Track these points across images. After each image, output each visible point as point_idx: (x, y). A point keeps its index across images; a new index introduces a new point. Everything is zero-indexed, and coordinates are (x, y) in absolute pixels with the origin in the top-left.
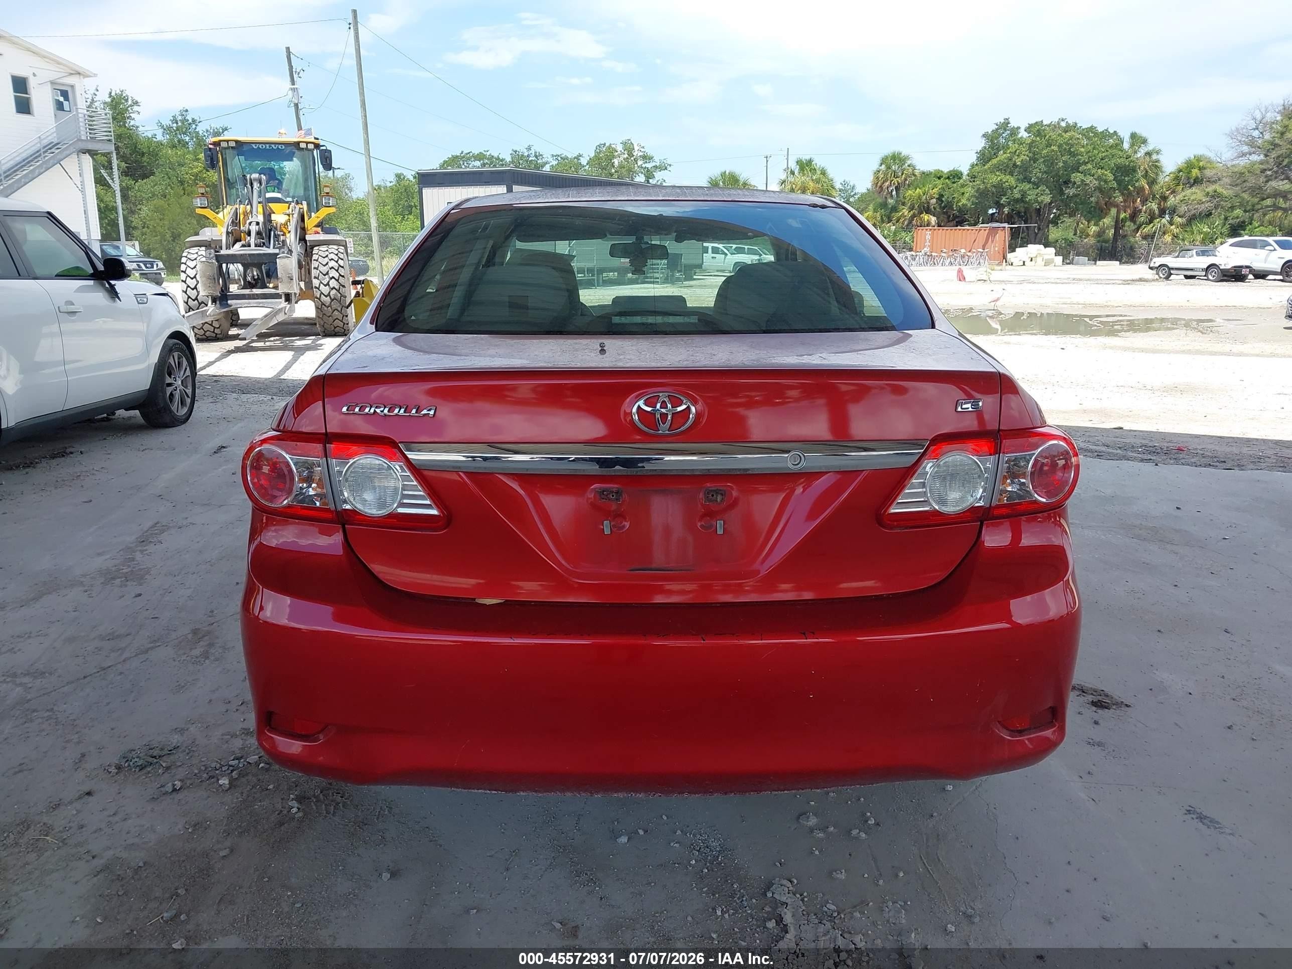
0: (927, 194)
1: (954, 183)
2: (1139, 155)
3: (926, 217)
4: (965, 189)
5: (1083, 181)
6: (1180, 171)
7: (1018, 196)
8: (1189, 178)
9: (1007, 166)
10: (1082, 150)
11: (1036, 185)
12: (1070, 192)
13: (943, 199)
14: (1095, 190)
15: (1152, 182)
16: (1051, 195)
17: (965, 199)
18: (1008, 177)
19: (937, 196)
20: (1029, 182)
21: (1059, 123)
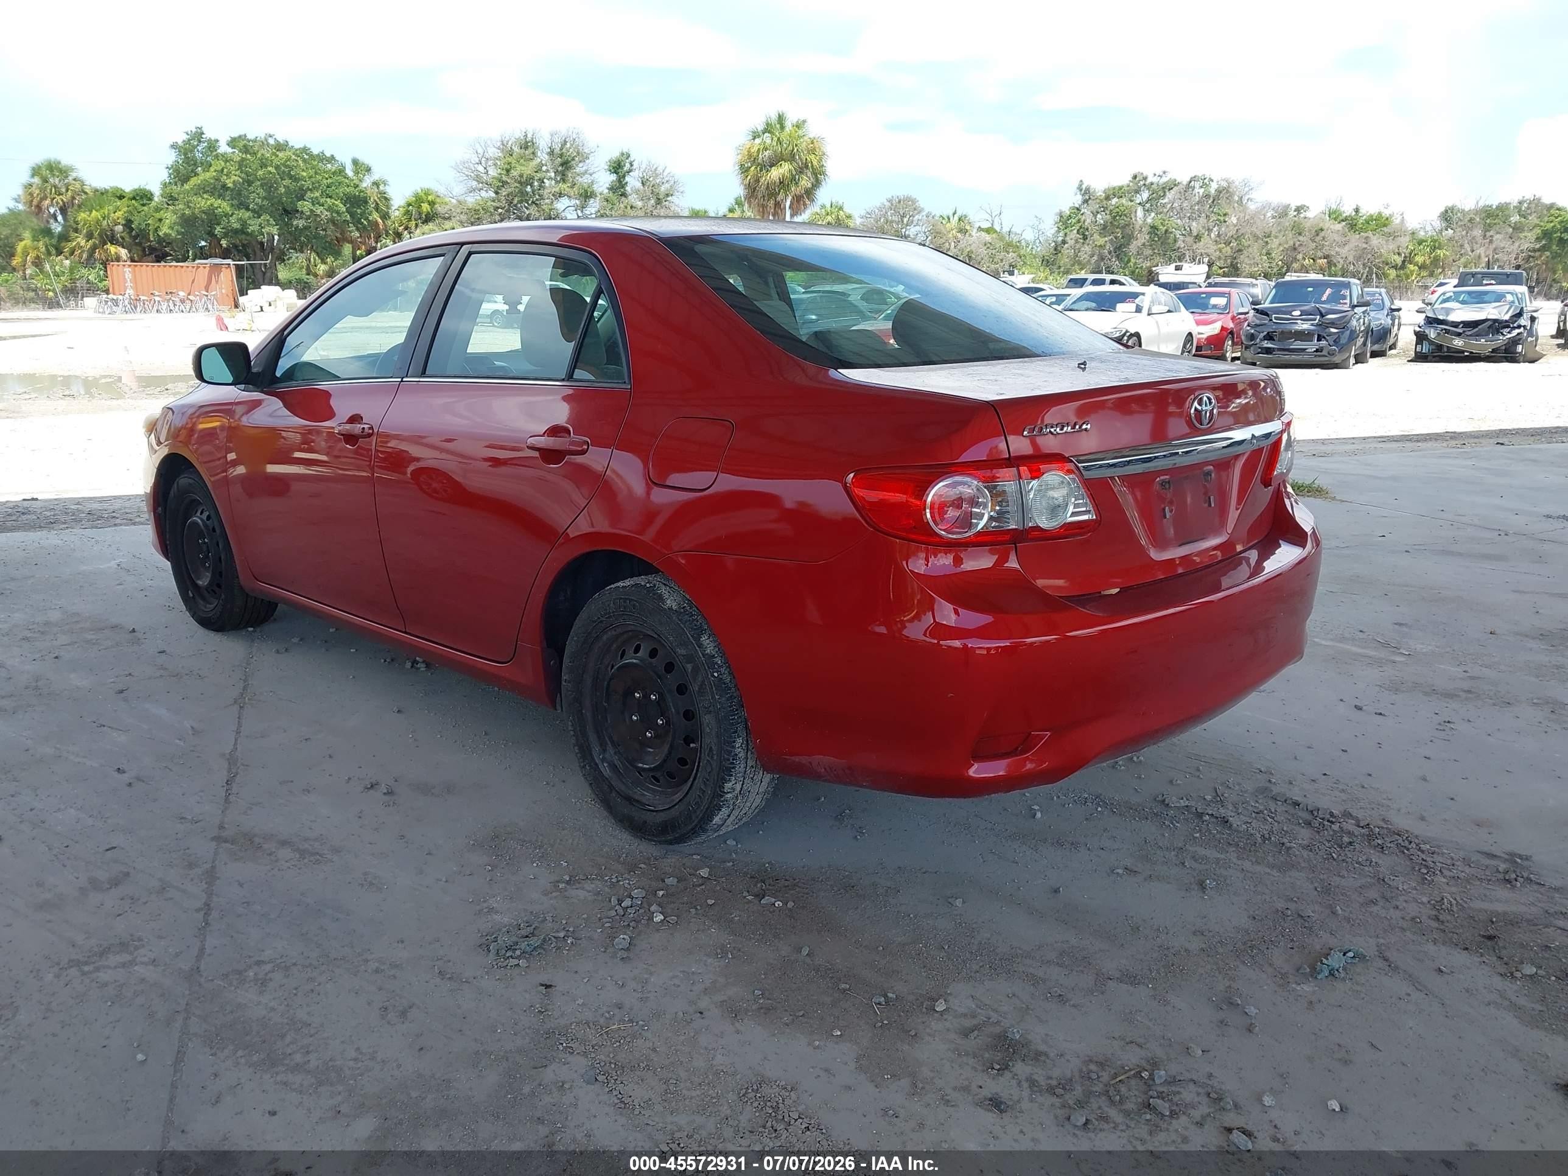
0: (108, 218)
1: (144, 205)
2: (364, 185)
3: (112, 249)
4: (162, 215)
5: (311, 211)
6: (409, 205)
7: (236, 226)
8: (420, 214)
9: (214, 188)
10: (304, 174)
11: (257, 214)
12: (300, 223)
13: (133, 226)
14: (327, 223)
15: (385, 216)
16: (278, 227)
17: (168, 225)
18: (219, 201)
19: (124, 222)
20: (248, 209)
21: (266, 140)
